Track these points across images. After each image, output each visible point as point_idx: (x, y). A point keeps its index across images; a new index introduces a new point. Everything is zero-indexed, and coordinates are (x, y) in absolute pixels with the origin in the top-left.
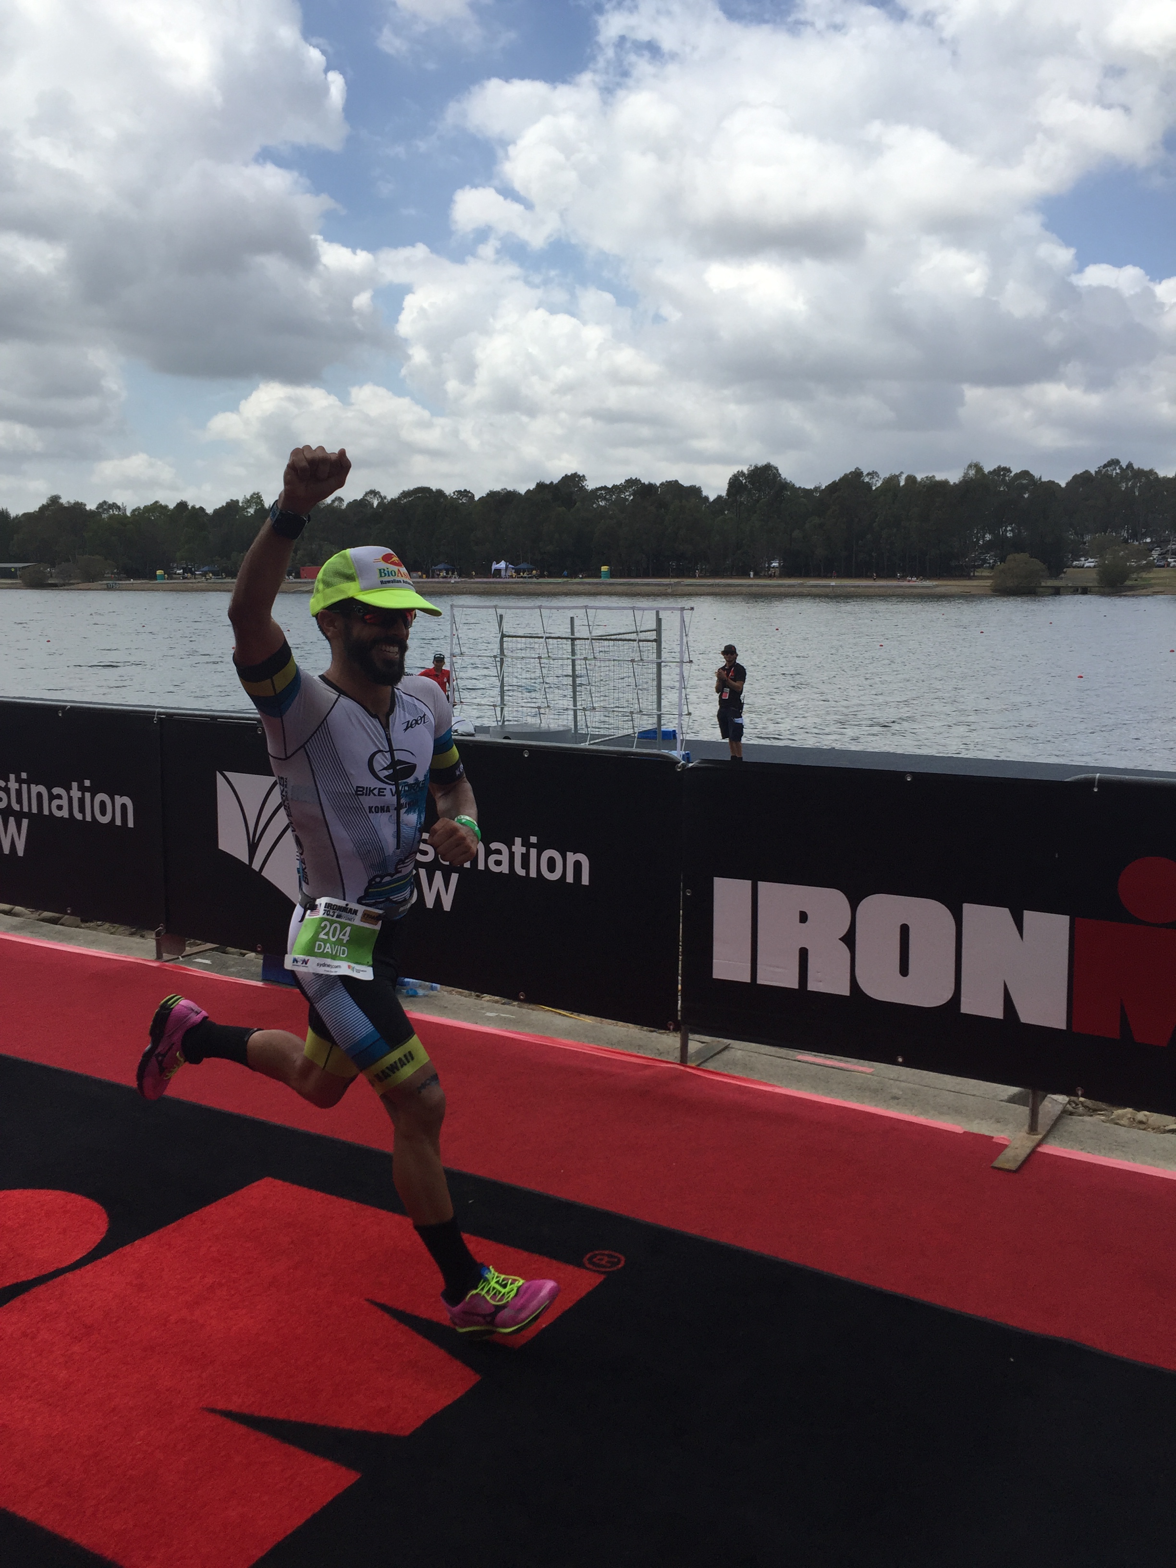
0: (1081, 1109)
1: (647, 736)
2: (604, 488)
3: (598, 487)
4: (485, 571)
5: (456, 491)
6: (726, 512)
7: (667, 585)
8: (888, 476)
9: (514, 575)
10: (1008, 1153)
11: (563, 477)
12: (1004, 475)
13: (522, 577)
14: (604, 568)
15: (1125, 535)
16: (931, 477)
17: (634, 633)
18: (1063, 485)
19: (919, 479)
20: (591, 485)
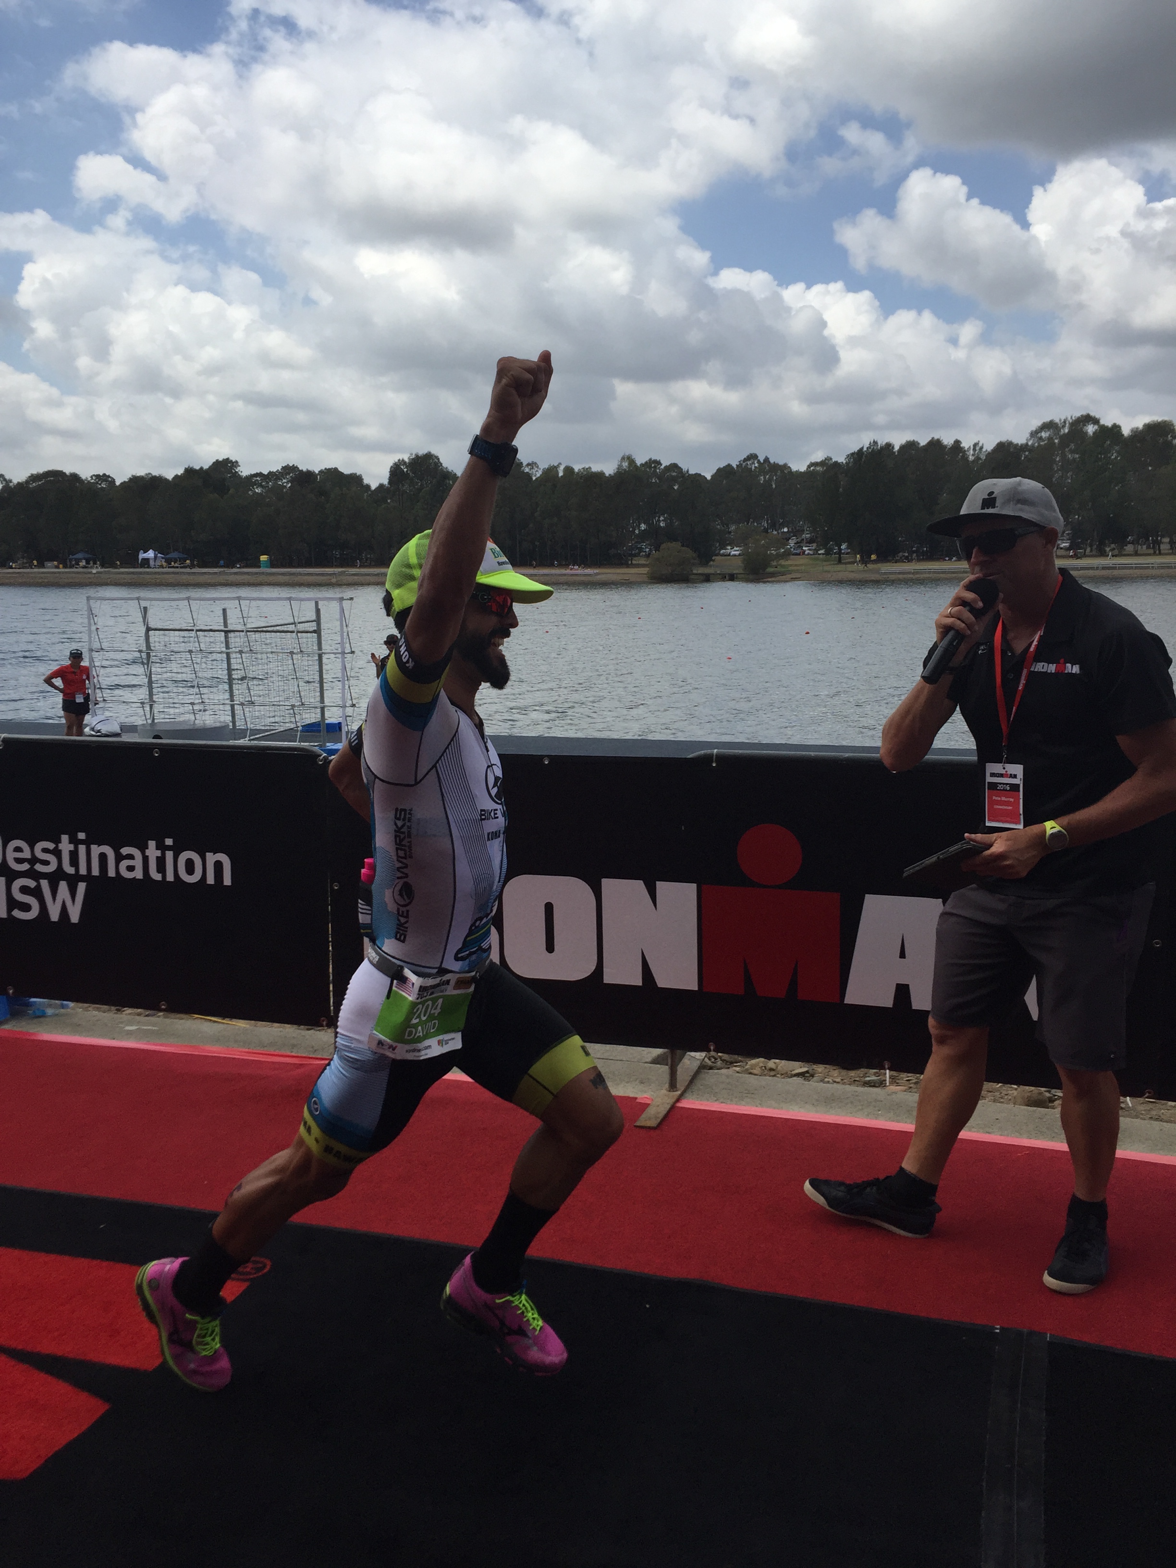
0: (719, 1063)
1: (311, 730)
2: (260, 475)
3: (253, 473)
4: (131, 560)
5: (94, 475)
6: (389, 501)
7: (330, 575)
8: (547, 467)
9: (164, 564)
10: (651, 1111)
11: (214, 463)
12: (655, 467)
13: (173, 567)
14: (264, 558)
15: (766, 525)
16: (587, 469)
17: (292, 624)
18: (709, 478)
19: (576, 470)
20: (245, 471)
